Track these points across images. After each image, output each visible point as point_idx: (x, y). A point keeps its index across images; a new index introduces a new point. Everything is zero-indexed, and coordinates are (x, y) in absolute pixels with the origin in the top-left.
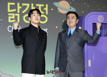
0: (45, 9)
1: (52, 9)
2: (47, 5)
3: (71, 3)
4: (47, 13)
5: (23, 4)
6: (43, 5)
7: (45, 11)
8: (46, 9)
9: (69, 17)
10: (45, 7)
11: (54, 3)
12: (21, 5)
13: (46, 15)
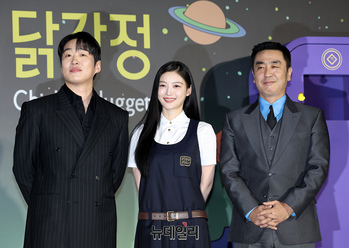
0: (140, 30)
1: (165, 31)
2: (146, 18)
3: (227, 8)
4: (147, 45)
5: (66, 16)
6: (133, 18)
7: (140, 38)
8: (145, 30)
9: (262, 63)
10: (140, 23)
11: (171, 11)
12: (57, 19)
13: (145, 51)
